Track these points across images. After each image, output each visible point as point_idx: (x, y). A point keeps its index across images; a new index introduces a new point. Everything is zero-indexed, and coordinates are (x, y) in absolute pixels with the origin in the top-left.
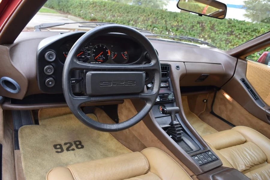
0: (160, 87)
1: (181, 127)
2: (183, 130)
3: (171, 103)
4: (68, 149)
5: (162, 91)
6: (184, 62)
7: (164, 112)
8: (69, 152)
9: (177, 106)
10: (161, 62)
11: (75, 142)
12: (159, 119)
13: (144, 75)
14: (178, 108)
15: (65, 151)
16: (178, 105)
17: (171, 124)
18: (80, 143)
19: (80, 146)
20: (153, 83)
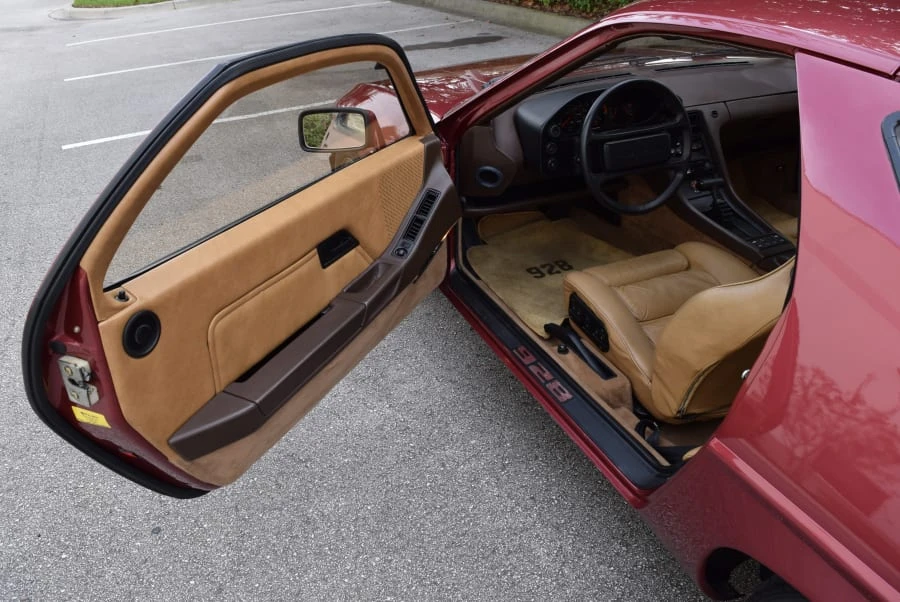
0: (692, 151)
1: (732, 210)
2: (735, 214)
3: (709, 174)
4: (550, 272)
5: (695, 157)
6: (725, 102)
7: (699, 187)
8: (553, 276)
9: (720, 177)
10: (687, 109)
11: (557, 263)
12: (694, 202)
13: (669, 135)
14: (720, 180)
15: (547, 276)
16: (721, 175)
17: (714, 204)
18: (565, 263)
19: (566, 267)
20: (682, 144)
